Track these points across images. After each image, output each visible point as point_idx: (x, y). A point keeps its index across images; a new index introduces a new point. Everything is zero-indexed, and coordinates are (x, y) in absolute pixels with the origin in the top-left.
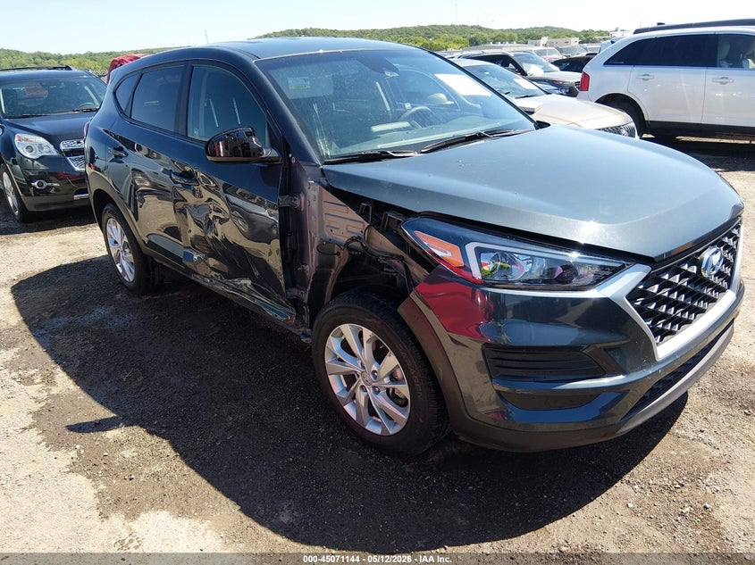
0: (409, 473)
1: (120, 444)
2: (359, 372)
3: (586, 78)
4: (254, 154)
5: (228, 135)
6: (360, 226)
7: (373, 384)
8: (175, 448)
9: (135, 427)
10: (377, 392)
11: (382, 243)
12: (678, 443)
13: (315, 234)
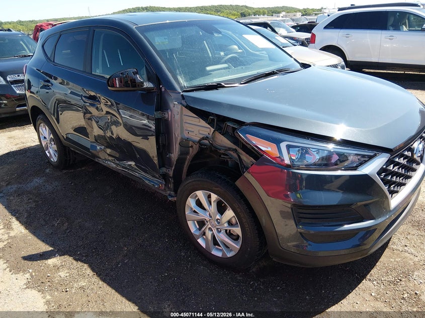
0: (240, 280)
1: (57, 268)
2: (208, 219)
3: (314, 36)
4: (138, 85)
5: (122, 74)
6: (208, 130)
7: (217, 227)
8: (93, 270)
9: (66, 256)
10: (220, 232)
11: (223, 141)
12: (394, 254)
13: (178, 135)
